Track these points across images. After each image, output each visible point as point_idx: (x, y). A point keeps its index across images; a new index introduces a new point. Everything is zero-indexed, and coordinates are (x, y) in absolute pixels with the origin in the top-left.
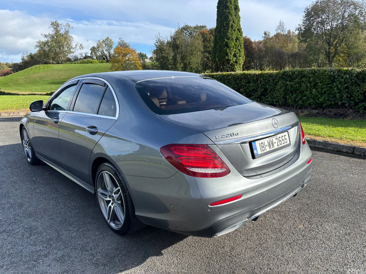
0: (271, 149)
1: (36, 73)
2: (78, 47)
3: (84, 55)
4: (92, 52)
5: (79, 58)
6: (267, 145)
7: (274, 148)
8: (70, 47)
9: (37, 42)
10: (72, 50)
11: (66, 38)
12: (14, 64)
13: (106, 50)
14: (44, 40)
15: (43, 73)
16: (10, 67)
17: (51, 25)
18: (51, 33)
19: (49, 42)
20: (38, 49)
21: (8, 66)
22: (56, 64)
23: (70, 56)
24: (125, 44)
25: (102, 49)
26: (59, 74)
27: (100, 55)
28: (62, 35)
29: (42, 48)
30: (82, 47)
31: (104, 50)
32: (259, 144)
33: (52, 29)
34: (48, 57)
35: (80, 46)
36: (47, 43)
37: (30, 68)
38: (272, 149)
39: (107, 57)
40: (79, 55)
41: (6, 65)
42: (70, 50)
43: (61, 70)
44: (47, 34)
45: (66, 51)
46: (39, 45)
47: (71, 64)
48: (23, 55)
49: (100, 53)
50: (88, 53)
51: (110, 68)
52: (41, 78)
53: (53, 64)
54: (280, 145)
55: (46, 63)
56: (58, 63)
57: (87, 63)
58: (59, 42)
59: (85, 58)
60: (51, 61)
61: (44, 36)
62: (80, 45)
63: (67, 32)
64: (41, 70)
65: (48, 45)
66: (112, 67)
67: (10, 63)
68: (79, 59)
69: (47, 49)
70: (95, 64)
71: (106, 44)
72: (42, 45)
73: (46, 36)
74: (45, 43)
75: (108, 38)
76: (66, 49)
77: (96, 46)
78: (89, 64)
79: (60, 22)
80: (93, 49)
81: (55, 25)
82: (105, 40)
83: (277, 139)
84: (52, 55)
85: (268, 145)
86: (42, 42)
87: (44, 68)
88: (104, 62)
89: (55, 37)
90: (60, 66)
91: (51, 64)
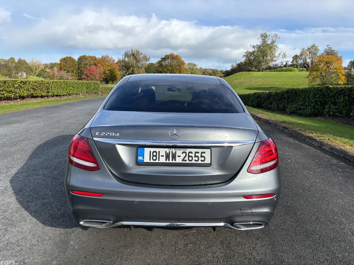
0: (168, 161)
1: (238, 79)
2: (281, 56)
3: (284, 64)
4: (293, 60)
5: (279, 65)
6: (162, 156)
7: (174, 161)
8: (273, 56)
9: (245, 52)
10: (274, 59)
11: (270, 48)
12: (227, 71)
13: (309, 58)
14: (251, 50)
15: (244, 79)
16: (223, 74)
17: (261, 36)
18: (259, 44)
19: (255, 52)
20: (245, 58)
21: (222, 73)
22: (257, 71)
23: (271, 64)
24: (333, 51)
25: (305, 58)
26: (256, 81)
27: (301, 63)
28: (269, 45)
29: (248, 57)
30: (284, 56)
31: (307, 58)
32: (150, 152)
33: (261, 40)
34: (252, 65)
35: (283, 55)
36: (253, 53)
37: (235, 74)
38: (171, 161)
39: (309, 65)
40: (279, 63)
41: (221, 72)
42: (273, 59)
43: (259, 77)
44: (255, 45)
45: (269, 59)
46: (246, 55)
47: (271, 71)
48: (233, 64)
49: (302, 61)
50: (289, 61)
51: (307, 76)
52: (241, 83)
53: (254, 71)
54: (187, 160)
55: (249, 71)
56: (259, 71)
57: (286, 71)
58: (264, 52)
59: (285, 66)
60: (253, 69)
61: (252, 47)
62: (284, 53)
63: (273, 42)
64: (242, 77)
65: (254, 55)
66: (309, 75)
67: (224, 70)
68: (279, 67)
69: (252, 58)
70: (294, 72)
71: (310, 53)
72: (248, 55)
73: (254, 47)
74: (251, 53)
75: (313, 46)
76: (269, 58)
77: (298, 54)
78: (287, 72)
79: (268, 33)
80: (296, 57)
81: (264, 37)
82: (310, 48)
83: (184, 154)
84: (255, 63)
85: (165, 156)
86: (250, 52)
87: (245, 75)
88: (304, 71)
89: (262, 47)
90: (260, 73)
91: (253, 71)
